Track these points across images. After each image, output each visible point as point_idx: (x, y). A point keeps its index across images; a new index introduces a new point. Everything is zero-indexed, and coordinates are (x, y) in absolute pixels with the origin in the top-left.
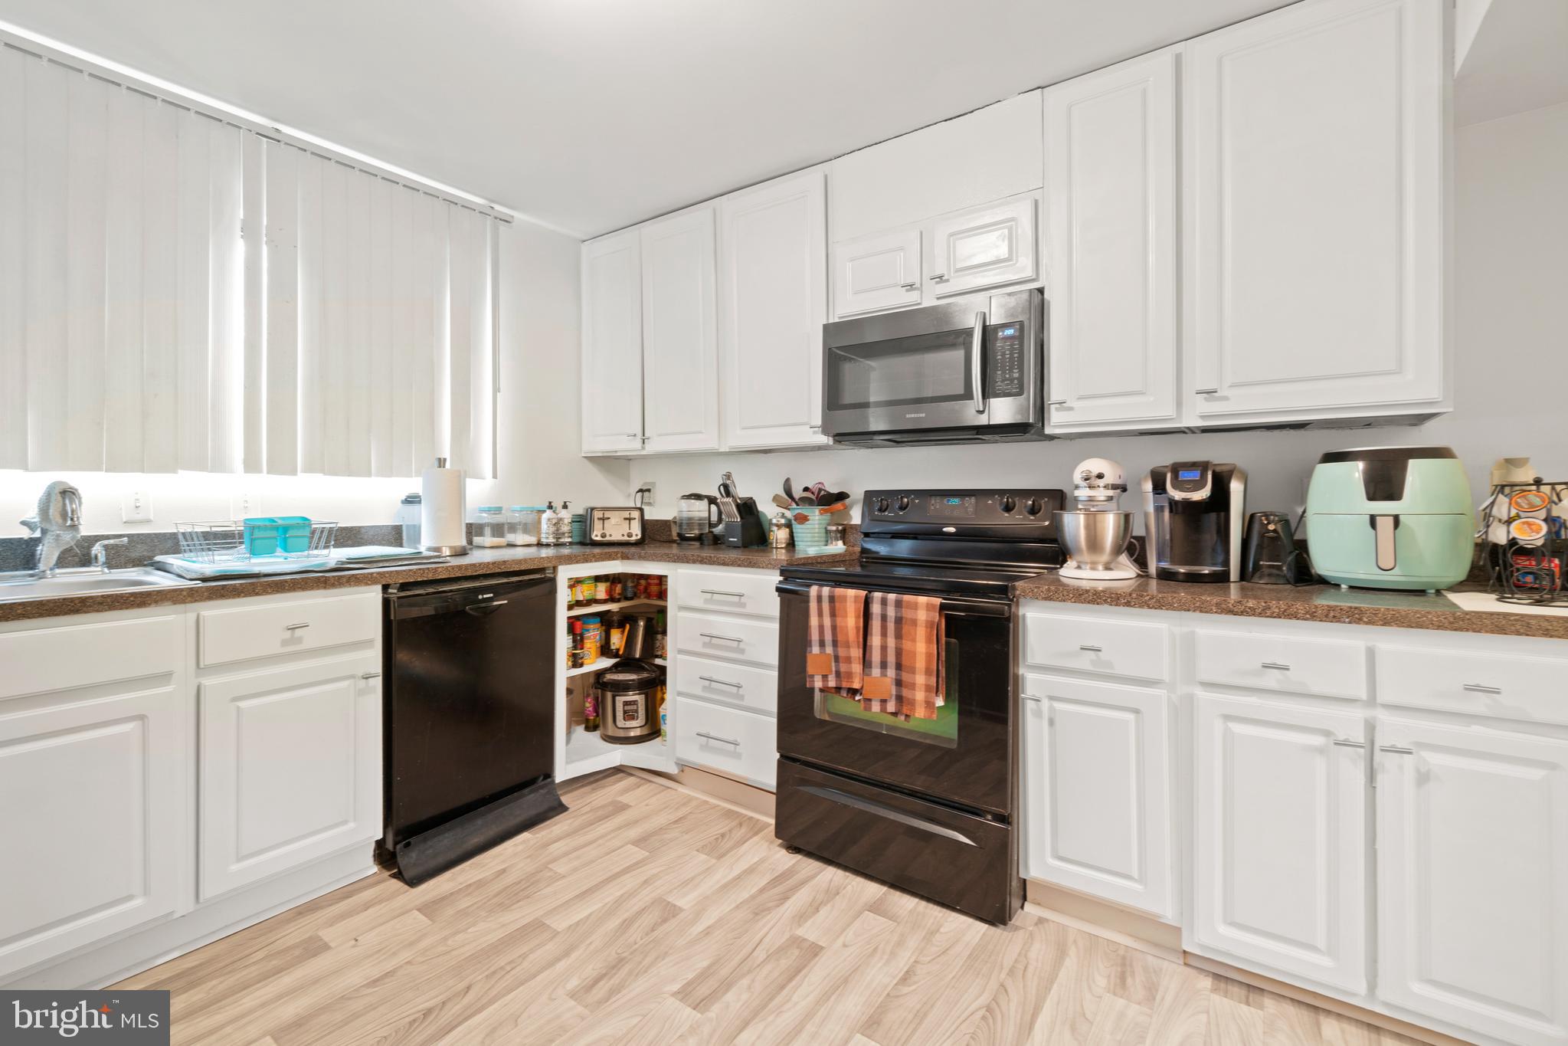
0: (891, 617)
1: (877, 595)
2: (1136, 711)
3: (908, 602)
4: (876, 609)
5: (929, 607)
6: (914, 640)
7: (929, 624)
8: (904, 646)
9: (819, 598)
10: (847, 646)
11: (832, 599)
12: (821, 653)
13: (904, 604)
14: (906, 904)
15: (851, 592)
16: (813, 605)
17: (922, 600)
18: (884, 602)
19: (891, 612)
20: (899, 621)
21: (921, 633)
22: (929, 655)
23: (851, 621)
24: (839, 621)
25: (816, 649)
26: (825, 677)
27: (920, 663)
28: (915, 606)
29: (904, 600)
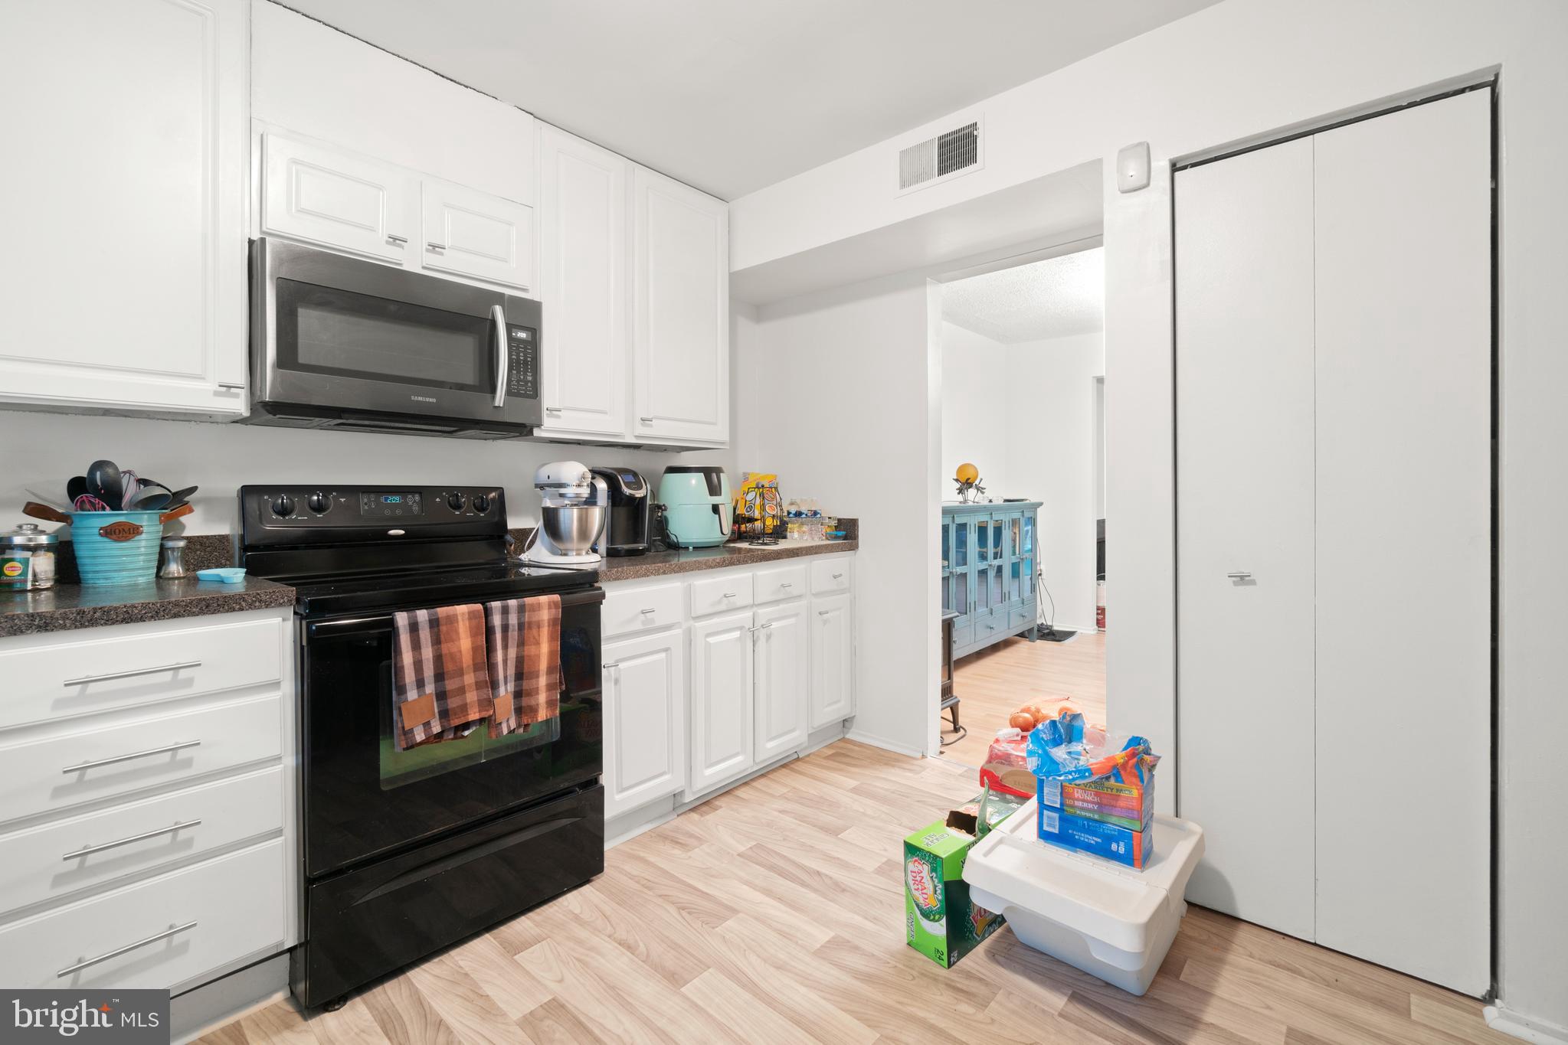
0: (513, 626)
1: (496, 605)
2: (666, 650)
3: (532, 605)
4: (497, 620)
5: (550, 605)
6: (538, 643)
7: (553, 622)
8: (526, 653)
9: (414, 627)
10: (460, 673)
11: (434, 623)
12: (419, 696)
13: (527, 608)
14: (523, 926)
15: (462, 609)
16: (405, 639)
17: (544, 599)
18: (505, 611)
19: (513, 620)
20: (521, 626)
21: (545, 632)
22: (551, 653)
23: (464, 643)
24: (445, 648)
25: (412, 694)
26: (427, 725)
27: (543, 665)
28: (537, 607)
29: (526, 603)
